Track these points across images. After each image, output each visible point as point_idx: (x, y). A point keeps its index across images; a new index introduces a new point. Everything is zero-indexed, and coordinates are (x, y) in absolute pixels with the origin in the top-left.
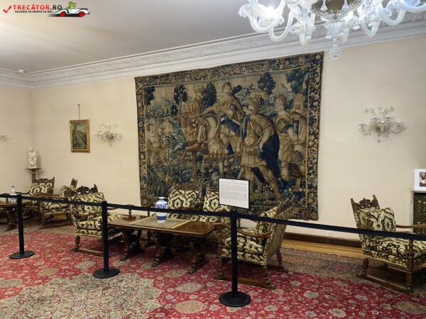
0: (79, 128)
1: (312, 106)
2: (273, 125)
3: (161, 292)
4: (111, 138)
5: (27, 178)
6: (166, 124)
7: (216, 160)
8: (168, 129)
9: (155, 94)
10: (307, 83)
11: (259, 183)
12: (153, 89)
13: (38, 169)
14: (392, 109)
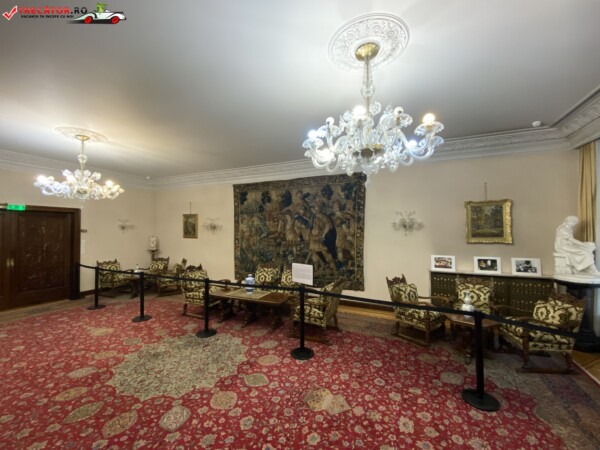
0: (190, 220)
1: (359, 209)
2: (332, 222)
3: (247, 348)
4: (214, 228)
5: (149, 257)
6: (255, 219)
7: (291, 245)
8: (256, 222)
9: (248, 197)
10: (356, 192)
11: (322, 263)
12: (246, 194)
13: (157, 250)
14: (414, 213)
